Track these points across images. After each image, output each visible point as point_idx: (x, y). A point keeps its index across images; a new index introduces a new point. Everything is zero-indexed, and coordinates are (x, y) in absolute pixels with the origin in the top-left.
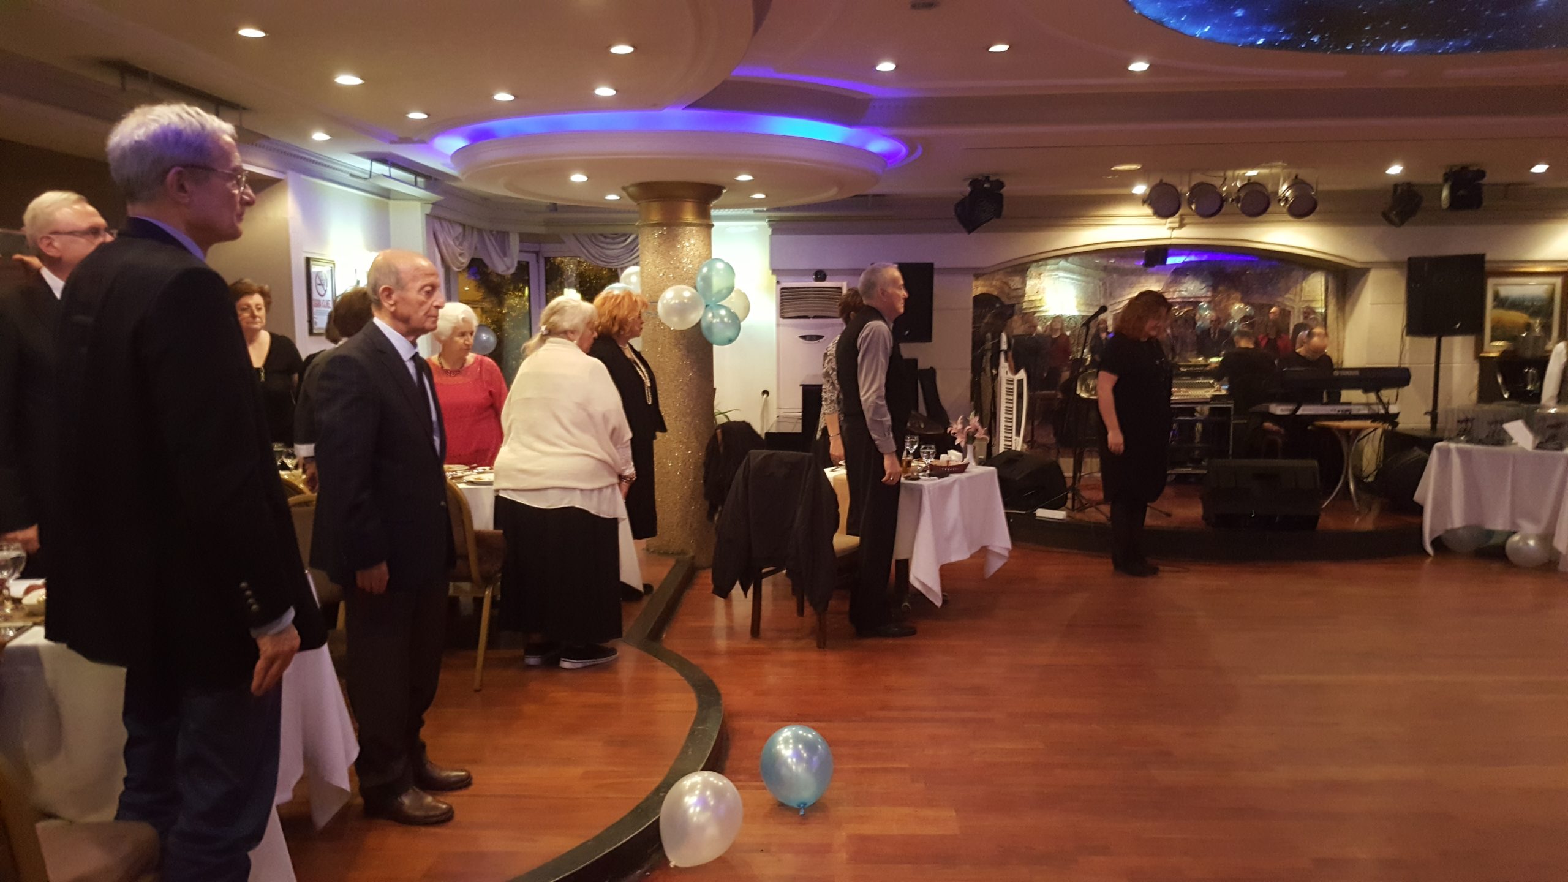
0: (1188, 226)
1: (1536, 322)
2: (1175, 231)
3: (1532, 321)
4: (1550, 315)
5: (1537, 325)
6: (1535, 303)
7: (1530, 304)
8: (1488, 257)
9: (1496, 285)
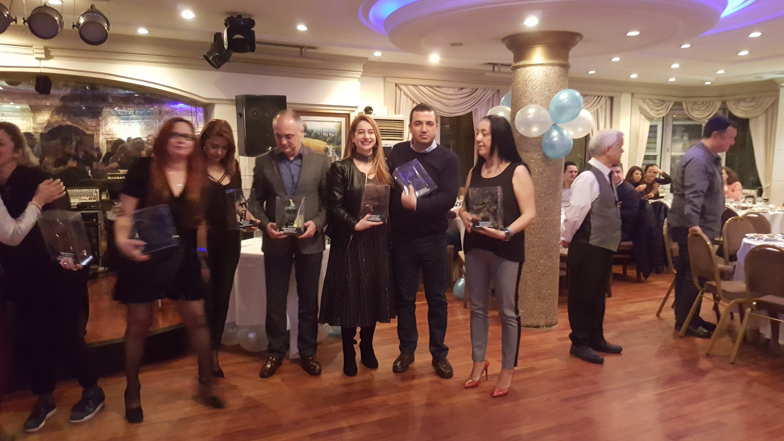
0: (55, 58)
1: (330, 148)
2: (42, 61)
3: (329, 147)
4: (339, 143)
5: (331, 149)
6: (330, 134)
7: (327, 135)
8: (288, 100)
9: (304, 121)
